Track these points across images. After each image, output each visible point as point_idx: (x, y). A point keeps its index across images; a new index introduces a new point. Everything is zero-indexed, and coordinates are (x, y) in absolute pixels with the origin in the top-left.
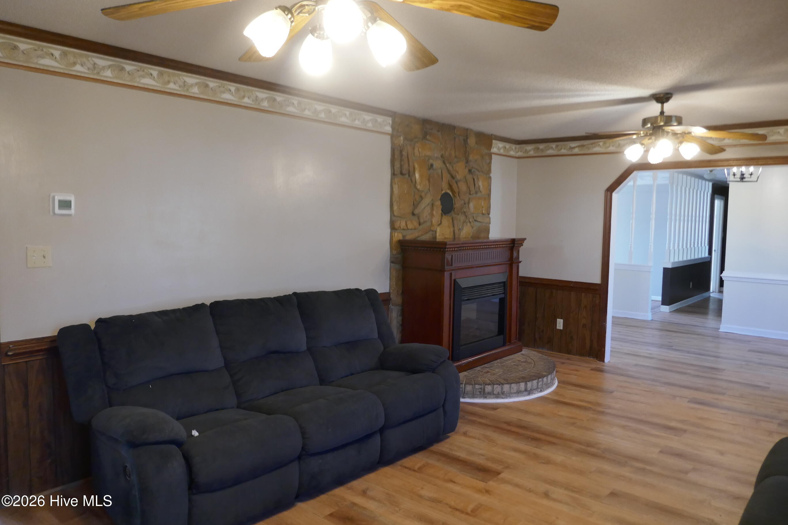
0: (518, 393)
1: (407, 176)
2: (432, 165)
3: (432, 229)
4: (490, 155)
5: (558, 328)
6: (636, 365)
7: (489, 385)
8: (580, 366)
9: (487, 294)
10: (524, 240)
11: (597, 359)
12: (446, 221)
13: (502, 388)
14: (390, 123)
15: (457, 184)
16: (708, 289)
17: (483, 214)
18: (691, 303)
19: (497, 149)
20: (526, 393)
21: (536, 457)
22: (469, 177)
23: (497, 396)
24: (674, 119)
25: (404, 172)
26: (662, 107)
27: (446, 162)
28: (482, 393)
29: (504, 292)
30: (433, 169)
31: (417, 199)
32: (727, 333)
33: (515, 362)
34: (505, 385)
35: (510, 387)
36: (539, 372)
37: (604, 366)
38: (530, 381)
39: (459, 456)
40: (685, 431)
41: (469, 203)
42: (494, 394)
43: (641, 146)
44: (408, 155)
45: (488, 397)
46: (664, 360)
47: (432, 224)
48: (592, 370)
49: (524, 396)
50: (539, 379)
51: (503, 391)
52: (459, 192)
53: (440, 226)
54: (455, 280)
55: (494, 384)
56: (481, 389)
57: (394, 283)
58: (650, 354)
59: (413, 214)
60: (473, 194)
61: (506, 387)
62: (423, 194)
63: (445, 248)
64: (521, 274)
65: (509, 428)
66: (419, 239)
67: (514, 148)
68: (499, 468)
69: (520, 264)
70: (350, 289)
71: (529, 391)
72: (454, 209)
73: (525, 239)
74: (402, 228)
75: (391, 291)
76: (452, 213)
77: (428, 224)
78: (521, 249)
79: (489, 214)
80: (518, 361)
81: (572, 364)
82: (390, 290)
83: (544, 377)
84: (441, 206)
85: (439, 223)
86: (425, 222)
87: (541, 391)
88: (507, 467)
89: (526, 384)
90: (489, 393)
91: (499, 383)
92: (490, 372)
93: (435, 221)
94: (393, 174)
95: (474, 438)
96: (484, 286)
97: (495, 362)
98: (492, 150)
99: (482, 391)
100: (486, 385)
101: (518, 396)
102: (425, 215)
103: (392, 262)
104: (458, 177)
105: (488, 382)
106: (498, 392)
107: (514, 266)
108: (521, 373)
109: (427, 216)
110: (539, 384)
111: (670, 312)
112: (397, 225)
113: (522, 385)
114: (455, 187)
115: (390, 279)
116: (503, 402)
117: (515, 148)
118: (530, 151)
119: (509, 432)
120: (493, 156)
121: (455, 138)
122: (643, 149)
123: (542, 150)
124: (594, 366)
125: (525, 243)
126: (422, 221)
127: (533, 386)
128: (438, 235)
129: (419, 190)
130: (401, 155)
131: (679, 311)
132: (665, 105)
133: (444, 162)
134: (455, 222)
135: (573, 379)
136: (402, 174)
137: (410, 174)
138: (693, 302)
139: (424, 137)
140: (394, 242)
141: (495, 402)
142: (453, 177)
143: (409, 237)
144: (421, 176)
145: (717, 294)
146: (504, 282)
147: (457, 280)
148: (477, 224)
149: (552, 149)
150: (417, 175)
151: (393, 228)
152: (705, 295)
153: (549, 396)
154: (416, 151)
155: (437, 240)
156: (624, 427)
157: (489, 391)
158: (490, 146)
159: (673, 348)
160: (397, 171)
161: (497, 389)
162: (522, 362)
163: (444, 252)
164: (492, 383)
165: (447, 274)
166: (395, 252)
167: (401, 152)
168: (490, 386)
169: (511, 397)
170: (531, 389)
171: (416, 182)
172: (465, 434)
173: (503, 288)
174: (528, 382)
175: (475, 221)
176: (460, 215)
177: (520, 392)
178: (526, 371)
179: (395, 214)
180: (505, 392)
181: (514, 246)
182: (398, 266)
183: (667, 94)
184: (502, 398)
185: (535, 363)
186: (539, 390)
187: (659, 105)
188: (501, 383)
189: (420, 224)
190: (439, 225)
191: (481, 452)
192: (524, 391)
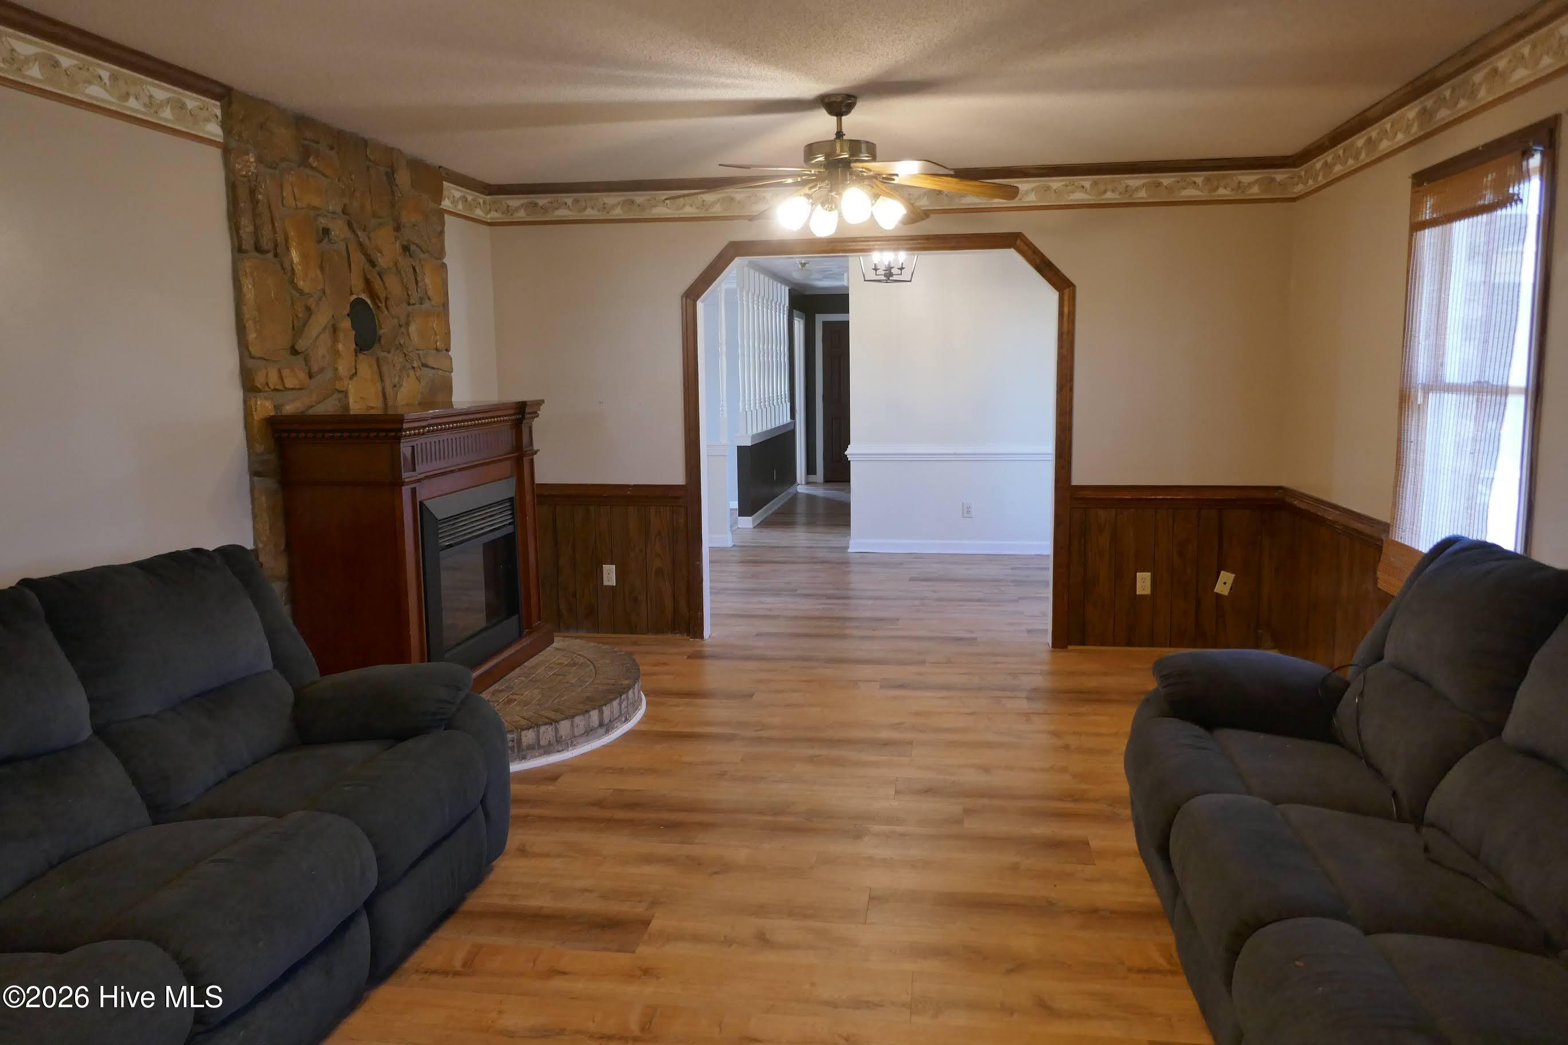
0: (588, 734)
1: (270, 255)
2: (326, 231)
3: (338, 386)
4: (442, 213)
5: (606, 583)
6: (759, 635)
7: (529, 729)
8: (663, 654)
9: (482, 529)
10: (540, 403)
11: (688, 634)
12: (366, 368)
13: (557, 730)
14: (217, 116)
15: (382, 280)
16: (793, 480)
17: (437, 350)
18: (776, 507)
19: (451, 202)
20: (601, 731)
21: (695, 864)
22: (405, 263)
23: (548, 750)
24: (864, 147)
25: (266, 243)
26: (839, 124)
27: (355, 226)
28: (516, 750)
29: (511, 521)
30: (329, 240)
31: (300, 315)
32: (861, 554)
33: (552, 668)
34: (563, 722)
35: (572, 725)
36: (614, 681)
37: (702, 646)
38: (608, 703)
39: (542, 907)
40: (910, 743)
41: (408, 324)
42: (540, 747)
43: (807, 200)
44: (269, 202)
45: (528, 757)
46: (796, 618)
47: (337, 378)
48: (689, 657)
49: (599, 737)
50: (621, 696)
51: (559, 736)
52: (387, 299)
53: (355, 378)
54: (421, 503)
55: (538, 726)
56: (513, 741)
57: (267, 527)
58: (770, 610)
59: (294, 352)
60: (415, 304)
61: (564, 726)
62: (312, 302)
63: (401, 430)
64: (538, 480)
65: (607, 814)
66: (311, 412)
67: (481, 201)
68: (639, 909)
69: (535, 456)
70: (178, 553)
71: (607, 725)
72: (380, 337)
73: (543, 401)
74: (272, 387)
75: (260, 545)
76: (376, 346)
77: (329, 374)
78: (536, 423)
79: (448, 350)
80: (558, 664)
81: (648, 653)
82: (255, 543)
83: (629, 689)
84: (353, 333)
85: (351, 374)
86: (322, 370)
87: (627, 720)
88: (654, 903)
89: (601, 713)
90: (530, 747)
91: (547, 720)
92: (515, 700)
93: (343, 369)
94: (238, 250)
95: (547, 855)
96: (474, 513)
97: (512, 674)
98: (443, 203)
99: (516, 746)
100: (523, 730)
101: (588, 741)
102: (321, 352)
103: (254, 473)
104: (383, 262)
105: (524, 722)
106: (550, 741)
107: (526, 460)
108: (579, 690)
109: (323, 357)
110: (623, 706)
111: (754, 528)
112: (259, 380)
113: (594, 715)
114: (377, 284)
115: (255, 517)
116: (563, 759)
117: (484, 202)
118: (517, 209)
119: (611, 824)
120: (447, 218)
121: (368, 168)
122: (810, 206)
123: (545, 209)
124: (689, 650)
125: (543, 411)
126: (315, 368)
127: (613, 712)
128: (351, 401)
129: (301, 292)
130: (255, 202)
131: (765, 524)
132: (844, 118)
133: (350, 225)
134: (385, 368)
135: (667, 682)
136: (258, 249)
137: (279, 252)
138: (779, 506)
139: (304, 163)
140: (256, 423)
141: (545, 763)
142: (373, 263)
143: (289, 409)
144: (304, 256)
145: (805, 487)
146: (511, 499)
147: (424, 502)
148: (429, 373)
149: (566, 207)
150: (295, 255)
151: (250, 386)
152: (791, 490)
153: (637, 728)
154: (287, 193)
155: (352, 413)
156: (812, 760)
157: (530, 743)
158: (438, 195)
159: (798, 592)
160: (248, 244)
161: (547, 733)
162: (567, 665)
163: (398, 440)
164: (533, 725)
165: (406, 491)
166: (259, 448)
167: (252, 192)
168: (531, 729)
169: (575, 745)
170: (610, 721)
171: (293, 270)
172: (523, 852)
173: (509, 512)
174: (604, 708)
175: (425, 365)
176: (392, 352)
177: (591, 730)
178: (588, 683)
179: (254, 350)
180: (563, 737)
181: (523, 418)
182: (270, 483)
183: (849, 96)
184: (558, 752)
185: (594, 662)
186: (624, 719)
187: (834, 119)
188: (553, 720)
189: (311, 376)
190: (351, 377)
191: (580, 884)
192: (597, 728)
